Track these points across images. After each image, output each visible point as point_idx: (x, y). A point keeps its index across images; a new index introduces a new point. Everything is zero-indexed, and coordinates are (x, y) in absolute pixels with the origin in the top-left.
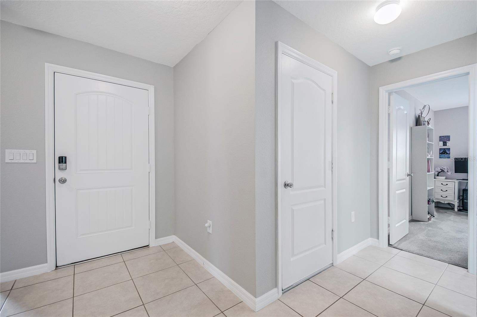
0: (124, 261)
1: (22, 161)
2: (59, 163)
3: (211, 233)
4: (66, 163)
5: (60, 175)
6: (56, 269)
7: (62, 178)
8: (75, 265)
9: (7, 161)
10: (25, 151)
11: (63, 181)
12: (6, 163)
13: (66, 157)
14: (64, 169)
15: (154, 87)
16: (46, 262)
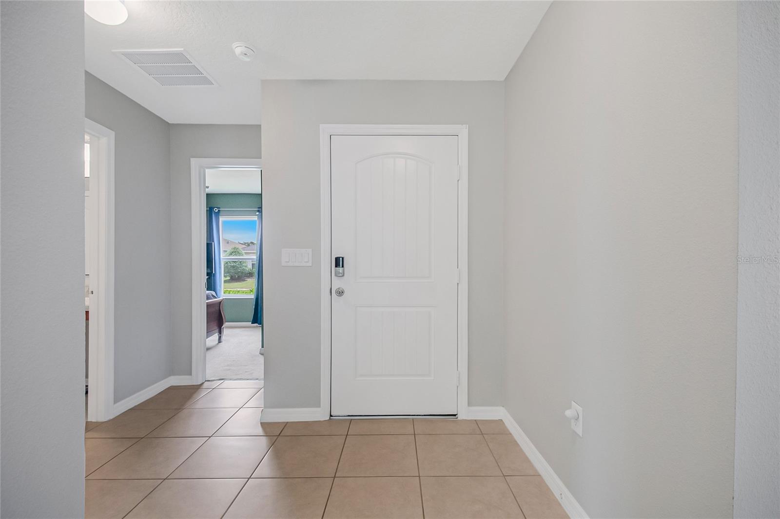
0: (415, 434)
1: (297, 264)
2: (336, 266)
3: (581, 435)
4: (343, 267)
5: (337, 284)
6: (330, 419)
7: (339, 289)
8: (351, 419)
9: (283, 264)
10: (306, 251)
11: (340, 293)
12: (283, 266)
13: (343, 258)
14: (341, 275)
15: (467, 127)
16: (319, 406)
